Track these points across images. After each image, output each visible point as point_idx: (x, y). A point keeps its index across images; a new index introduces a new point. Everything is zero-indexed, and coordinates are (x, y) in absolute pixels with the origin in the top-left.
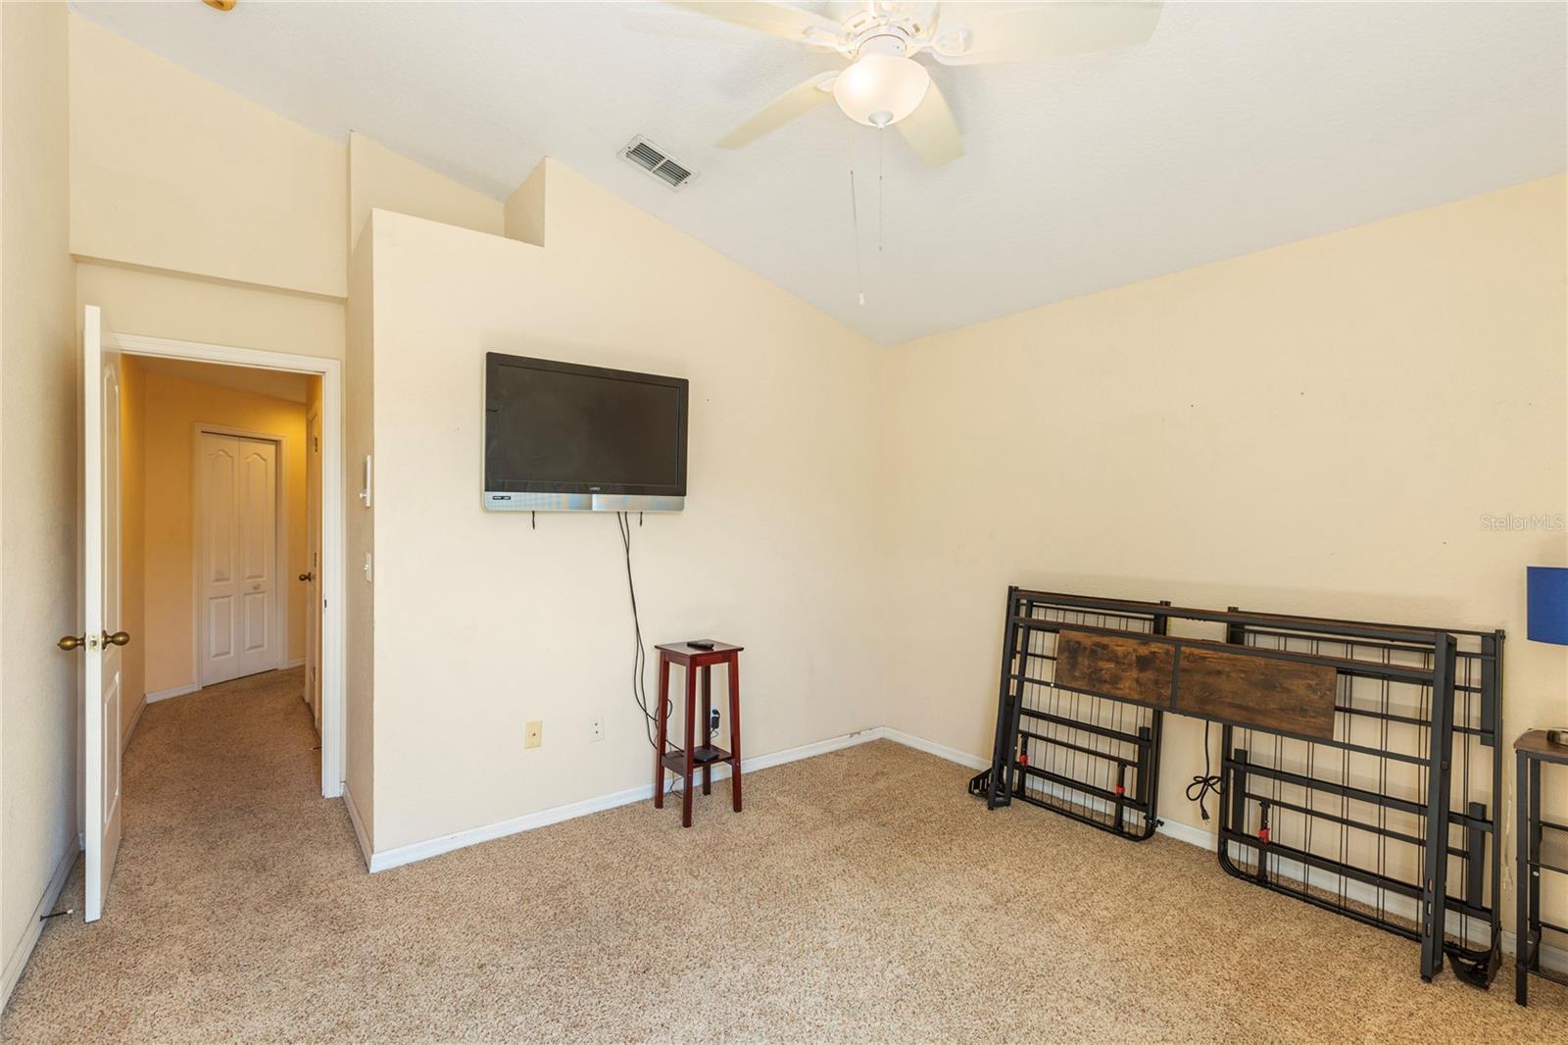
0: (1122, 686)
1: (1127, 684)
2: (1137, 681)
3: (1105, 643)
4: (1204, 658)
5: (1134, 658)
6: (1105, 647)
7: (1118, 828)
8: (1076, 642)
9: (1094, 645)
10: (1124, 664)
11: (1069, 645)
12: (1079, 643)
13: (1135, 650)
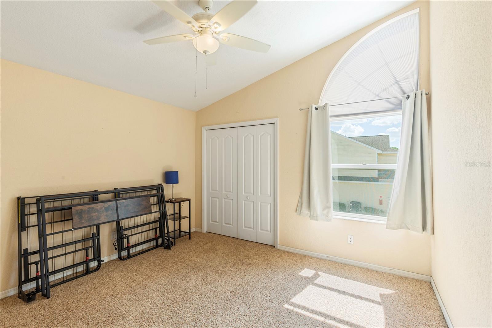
0: (101, 219)
1: (103, 218)
2: (106, 215)
3: (93, 207)
4: (124, 202)
5: (104, 209)
6: (93, 208)
7: (88, 272)
8: (80, 210)
9: (88, 209)
10: (101, 211)
11: (78, 212)
12: (82, 210)
13: (103, 206)
